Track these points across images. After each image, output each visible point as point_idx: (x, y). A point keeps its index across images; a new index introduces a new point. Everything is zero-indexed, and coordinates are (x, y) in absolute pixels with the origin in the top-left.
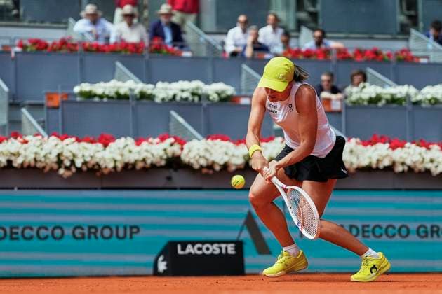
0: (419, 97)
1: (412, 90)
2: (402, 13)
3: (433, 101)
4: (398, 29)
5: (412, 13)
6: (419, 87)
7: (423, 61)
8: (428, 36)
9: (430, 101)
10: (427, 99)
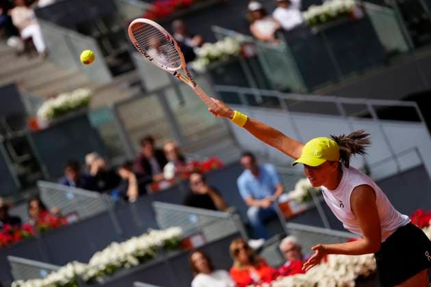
0: (91, 273)
1: (79, 268)
2: (13, 161)
3: (109, 270)
4: (18, 184)
5: (26, 157)
6: (85, 260)
7: (72, 219)
8: (67, 184)
9: (105, 271)
10: (101, 271)
